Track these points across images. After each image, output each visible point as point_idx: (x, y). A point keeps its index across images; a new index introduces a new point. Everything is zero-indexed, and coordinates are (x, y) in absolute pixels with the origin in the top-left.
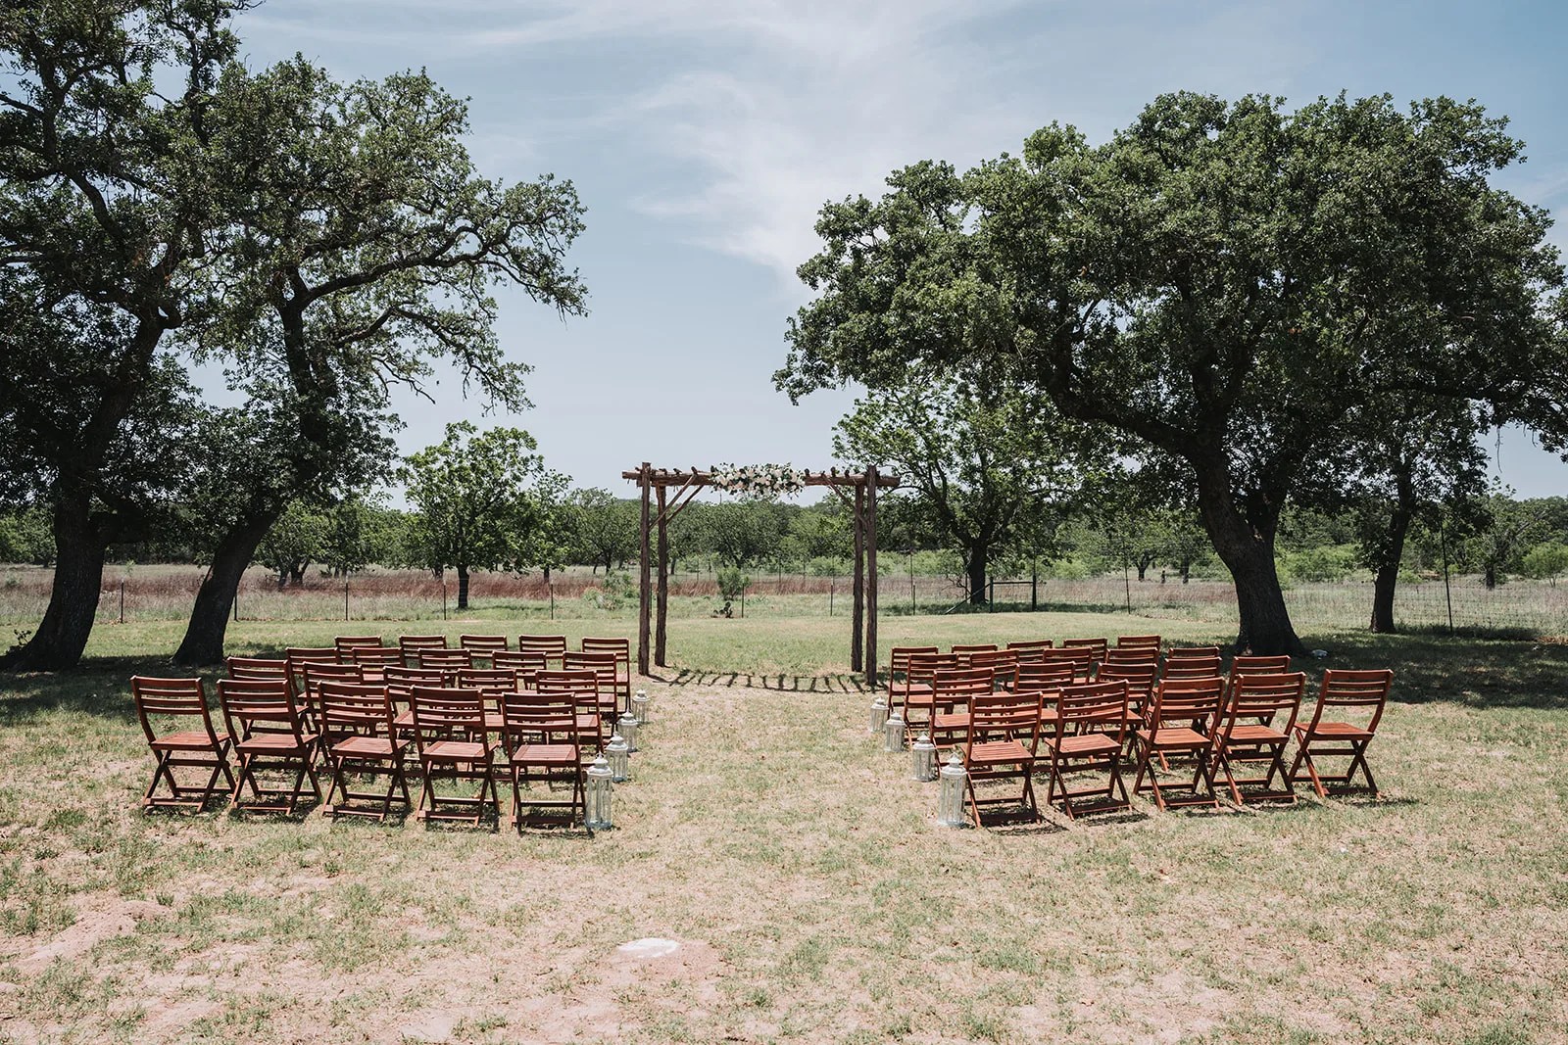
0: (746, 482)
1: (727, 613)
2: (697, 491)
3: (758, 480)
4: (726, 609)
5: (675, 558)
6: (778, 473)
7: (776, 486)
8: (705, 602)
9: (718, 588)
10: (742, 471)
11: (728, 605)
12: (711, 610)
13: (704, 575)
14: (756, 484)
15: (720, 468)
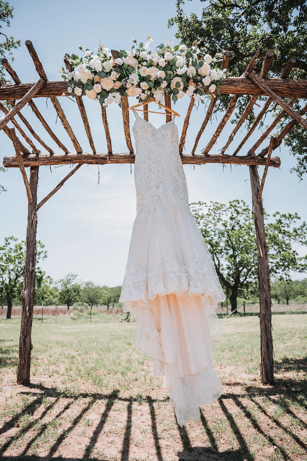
1: (127, 320)
4: (127, 318)
12: (120, 319)
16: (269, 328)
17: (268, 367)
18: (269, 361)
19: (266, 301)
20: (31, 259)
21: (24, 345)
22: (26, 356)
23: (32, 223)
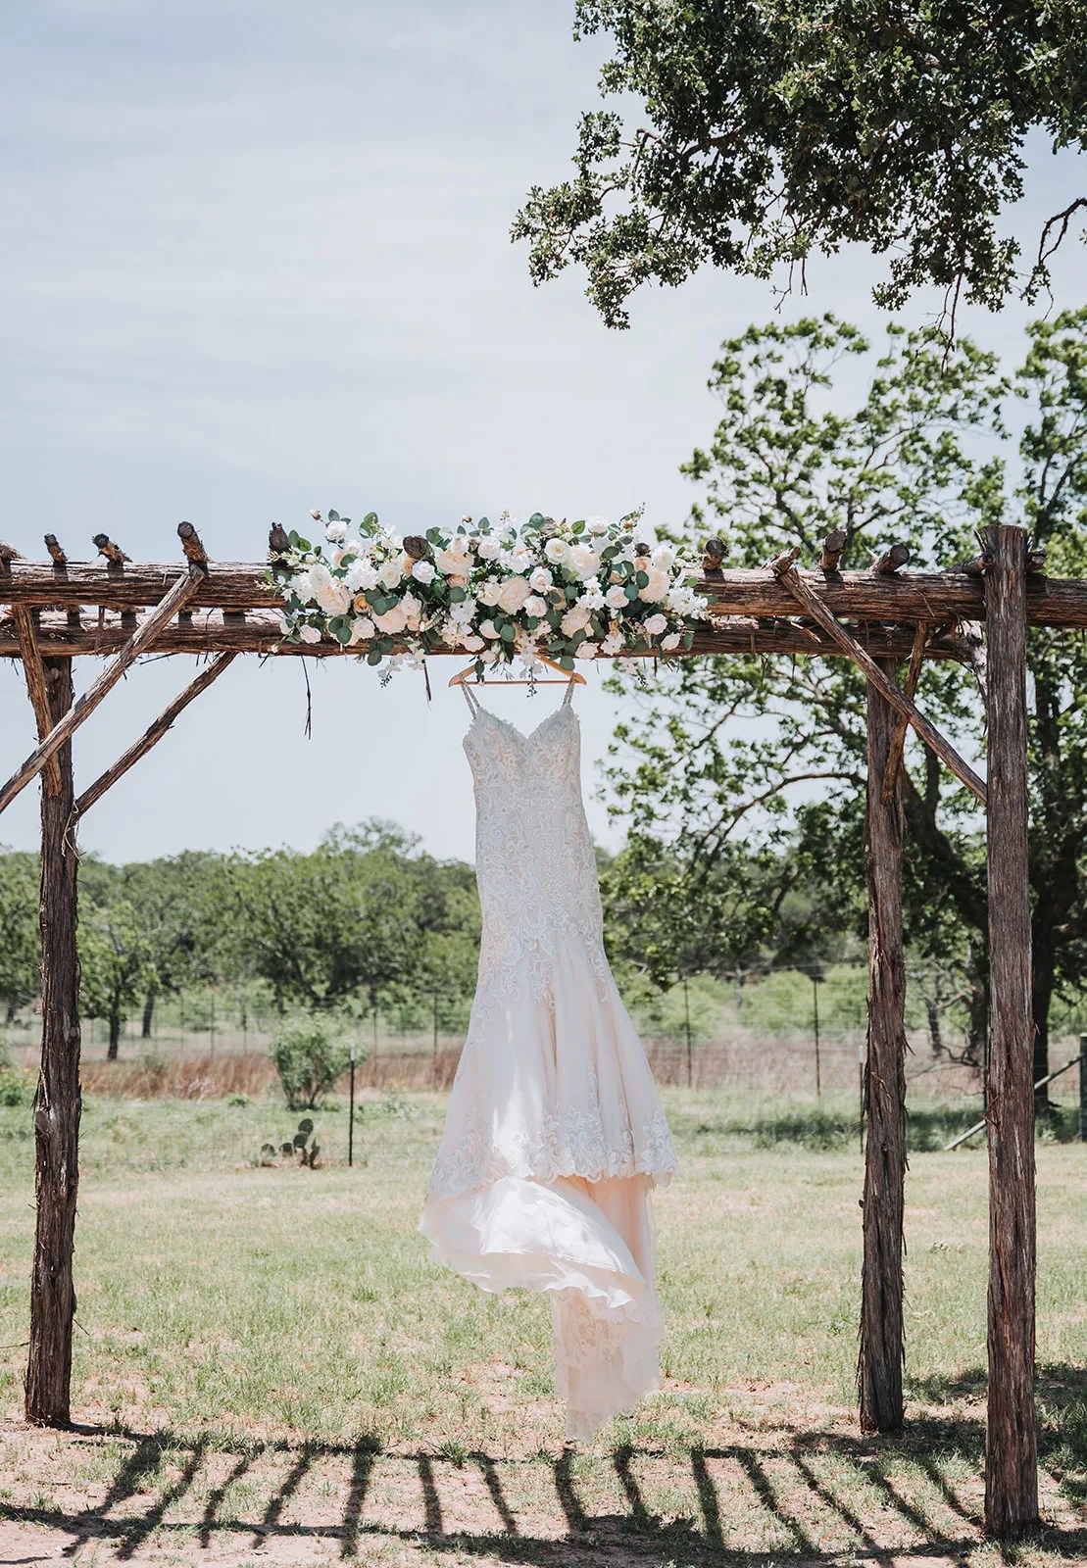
0: (435, 599)
1: (303, 1150)
2: (206, 679)
3: (491, 593)
4: (300, 1141)
5: (152, 992)
6: (582, 561)
7: (576, 622)
8: (234, 1118)
9: (272, 1074)
10: (417, 548)
11: (307, 1126)
12: (251, 1143)
13: (229, 1038)
14: (484, 612)
15: (312, 534)
16: (889, 1243)
17: (882, 1374)
18: (885, 1357)
19: (885, 1154)
20: (66, 999)
21: (52, 1296)
22: (61, 1332)
23: (64, 869)
